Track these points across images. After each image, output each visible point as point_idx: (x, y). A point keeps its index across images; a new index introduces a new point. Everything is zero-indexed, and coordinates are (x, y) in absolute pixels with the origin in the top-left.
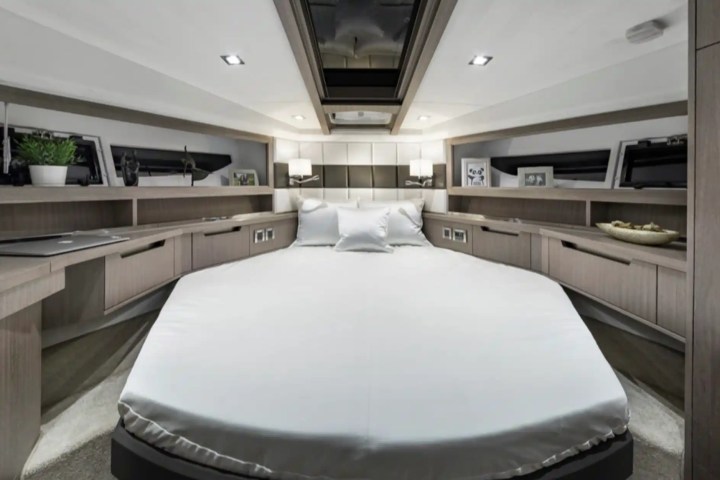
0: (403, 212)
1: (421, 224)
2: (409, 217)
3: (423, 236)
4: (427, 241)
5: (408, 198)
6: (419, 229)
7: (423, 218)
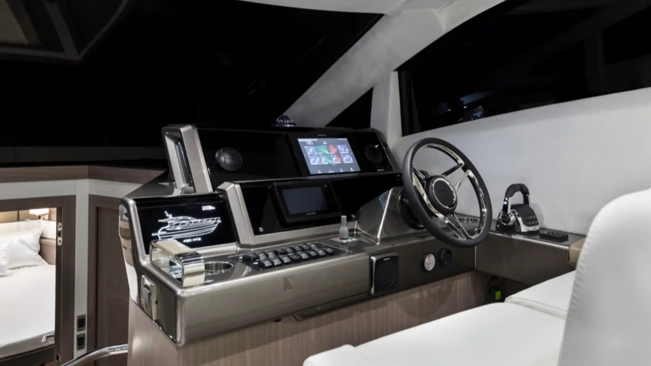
0: (23, 242)
1: (38, 249)
2: (28, 246)
3: (40, 257)
4: (43, 261)
5: (27, 229)
6: (37, 253)
7: (41, 244)
